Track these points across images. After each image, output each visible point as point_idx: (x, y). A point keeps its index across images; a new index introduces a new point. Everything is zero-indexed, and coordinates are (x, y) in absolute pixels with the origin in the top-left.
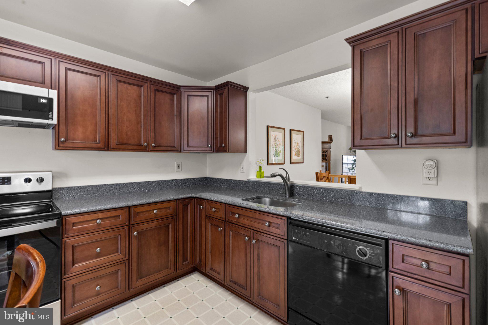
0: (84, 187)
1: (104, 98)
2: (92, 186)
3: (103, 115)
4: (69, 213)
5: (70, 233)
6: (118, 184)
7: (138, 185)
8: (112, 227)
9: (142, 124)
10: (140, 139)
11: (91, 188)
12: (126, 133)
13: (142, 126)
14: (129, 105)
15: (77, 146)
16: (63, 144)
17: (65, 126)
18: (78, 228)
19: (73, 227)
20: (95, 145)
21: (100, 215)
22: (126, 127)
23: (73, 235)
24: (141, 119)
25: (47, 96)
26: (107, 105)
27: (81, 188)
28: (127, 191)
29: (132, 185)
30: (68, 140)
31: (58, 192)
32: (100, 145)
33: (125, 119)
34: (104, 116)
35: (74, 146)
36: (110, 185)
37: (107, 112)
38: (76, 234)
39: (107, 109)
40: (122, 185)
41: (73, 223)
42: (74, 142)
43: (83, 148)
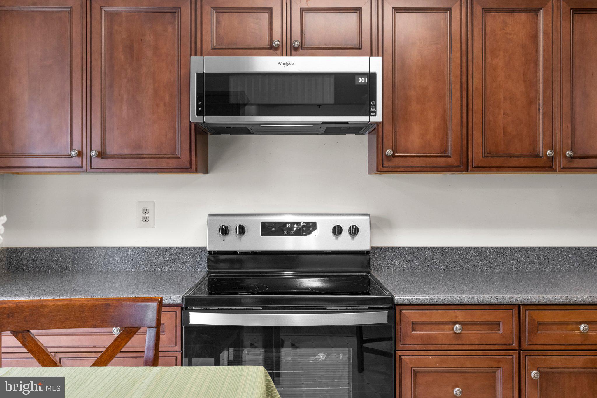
0: (419, 250)
1: (458, 55)
2: (434, 248)
3: (457, 94)
4: (406, 302)
5: (408, 342)
6: (482, 248)
7: (528, 256)
8: (483, 347)
9: (539, 103)
10: (534, 141)
11: (431, 253)
12: (504, 128)
13: (539, 109)
14: (510, 60)
15: (411, 165)
16: (389, 161)
17: (393, 125)
18: (421, 334)
19: (413, 330)
20: (442, 161)
21: (460, 316)
22: (504, 114)
23: (412, 347)
24: (537, 91)
25: (367, 70)
26: (464, 69)
27: (414, 252)
28: (503, 266)
29: (514, 255)
30: (396, 153)
31: (378, 257)
32: (452, 160)
33: (502, 97)
34: (460, 94)
35: (407, 164)
36: (466, 248)
37: (464, 86)
38: (417, 347)
39: (464, 80)
40: (490, 252)
41: (413, 323)
42: (405, 157)
43: (421, 167)
